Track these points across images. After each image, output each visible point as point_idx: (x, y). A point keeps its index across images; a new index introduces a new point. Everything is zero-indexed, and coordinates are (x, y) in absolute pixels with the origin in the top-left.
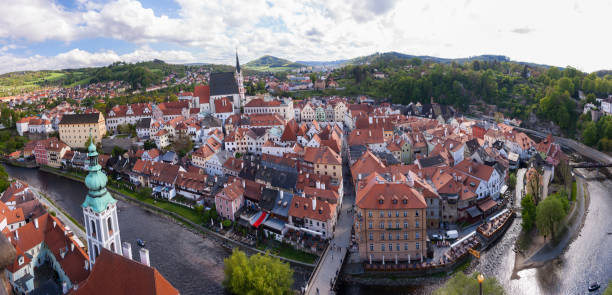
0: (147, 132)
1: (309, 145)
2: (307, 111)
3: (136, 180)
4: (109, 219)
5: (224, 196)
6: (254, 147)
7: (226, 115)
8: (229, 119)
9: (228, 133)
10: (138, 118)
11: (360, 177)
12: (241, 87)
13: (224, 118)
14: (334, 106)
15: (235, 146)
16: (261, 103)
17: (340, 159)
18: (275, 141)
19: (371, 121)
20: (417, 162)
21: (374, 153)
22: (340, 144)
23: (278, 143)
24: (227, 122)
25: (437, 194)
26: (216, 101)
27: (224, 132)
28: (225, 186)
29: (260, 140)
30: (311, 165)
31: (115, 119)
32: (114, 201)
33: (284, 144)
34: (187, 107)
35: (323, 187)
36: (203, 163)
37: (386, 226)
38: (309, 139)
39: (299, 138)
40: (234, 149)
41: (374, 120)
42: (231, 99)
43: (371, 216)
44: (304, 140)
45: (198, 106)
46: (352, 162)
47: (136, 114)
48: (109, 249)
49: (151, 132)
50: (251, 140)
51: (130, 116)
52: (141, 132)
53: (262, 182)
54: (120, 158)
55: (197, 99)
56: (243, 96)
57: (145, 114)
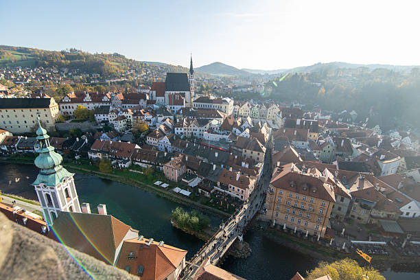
0: (106, 117)
1: (241, 135)
2: (244, 109)
3: (95, 156)
4: (66, 190)
5: (171, 166)
6: (198, 132)
7: (177, 107)
8: (180, 110)
9: (178, 120)
10: (97, 105)
11: (278, 165)
12: (193, 86)
13: (175, 110)
14: (267, 107)
15: (183, 131)
16: (208, 100)
17: (264, 149)
18: (215, 130)
19: (298, 122)
20: (335, 163)
21: (295, 149)
22: (267, 137)
23: (217, 131)
24: (178, 113)
25: (350, 195)
26: (170, 96)
27: (175, 120)
28: (172, 159)
29: (203, 128)
30: (240, 150)
31: (71, 105)
32: (71, 175)
33: (222, 132)
34: (145, 99)
35: (247, 166)
36: (156, 142)
37: (293, 203)
38: (242, 130)
39: (234, 129)
40: (182, 133)
41: (302, 122)
42: (184, 95)
43: (280, 193)
44: (238, 131)
45: (154, 99)
46: (275, 152)
47: (94, 101)
48: (68, 211)
49: (111, 117)
50: (196, 127)
51: (88, 102)
52: (100, 117)
53: (201, 158)
54: (78, 139)
55: (154, 92)
56: (193, 94)
57: (104, 102)
